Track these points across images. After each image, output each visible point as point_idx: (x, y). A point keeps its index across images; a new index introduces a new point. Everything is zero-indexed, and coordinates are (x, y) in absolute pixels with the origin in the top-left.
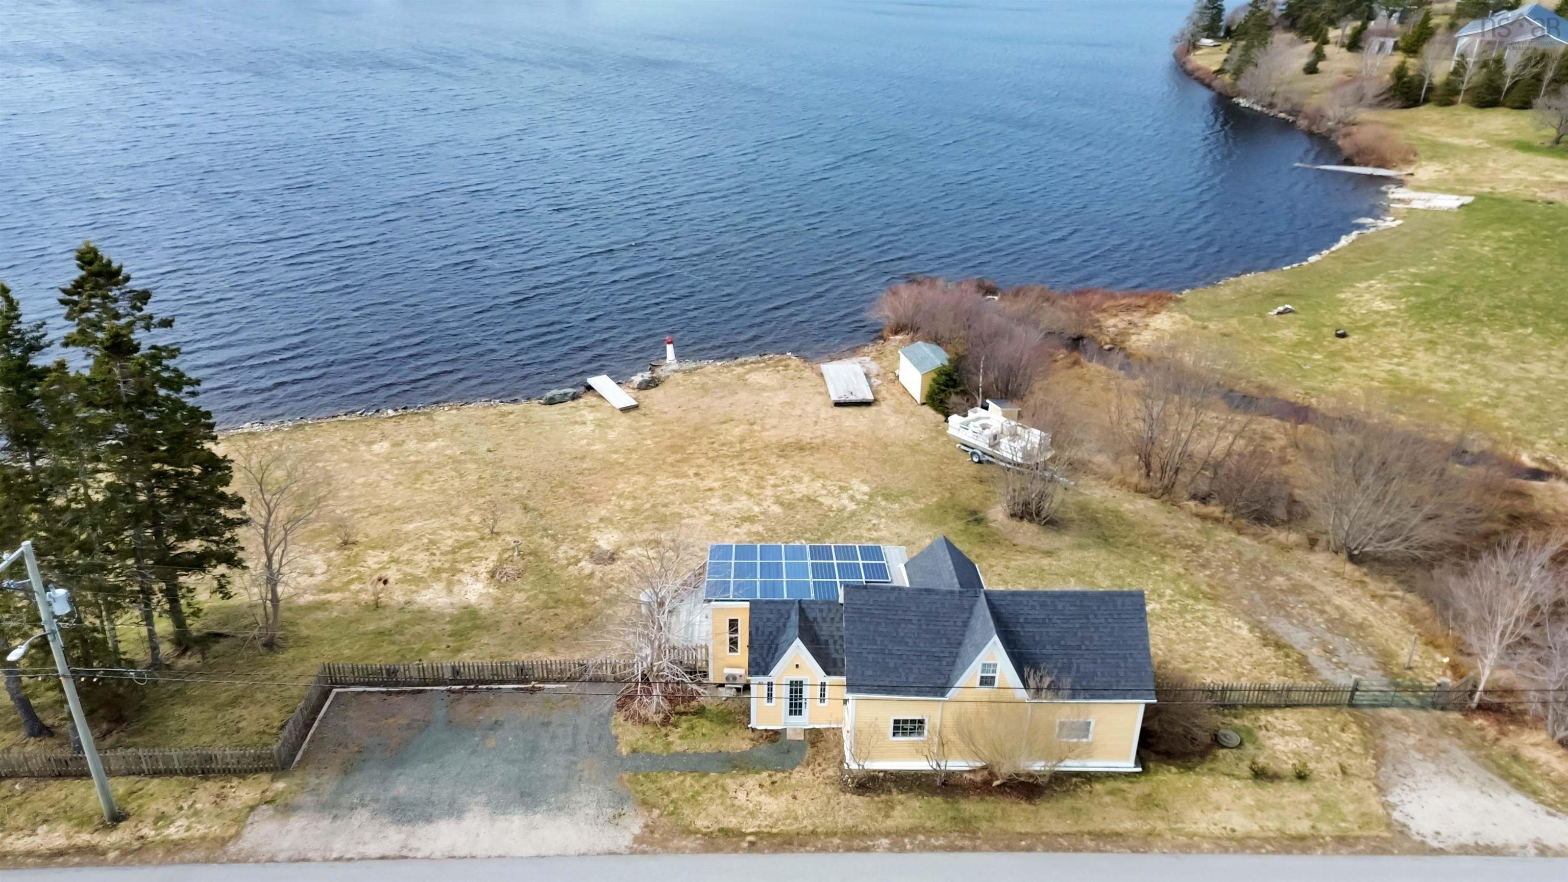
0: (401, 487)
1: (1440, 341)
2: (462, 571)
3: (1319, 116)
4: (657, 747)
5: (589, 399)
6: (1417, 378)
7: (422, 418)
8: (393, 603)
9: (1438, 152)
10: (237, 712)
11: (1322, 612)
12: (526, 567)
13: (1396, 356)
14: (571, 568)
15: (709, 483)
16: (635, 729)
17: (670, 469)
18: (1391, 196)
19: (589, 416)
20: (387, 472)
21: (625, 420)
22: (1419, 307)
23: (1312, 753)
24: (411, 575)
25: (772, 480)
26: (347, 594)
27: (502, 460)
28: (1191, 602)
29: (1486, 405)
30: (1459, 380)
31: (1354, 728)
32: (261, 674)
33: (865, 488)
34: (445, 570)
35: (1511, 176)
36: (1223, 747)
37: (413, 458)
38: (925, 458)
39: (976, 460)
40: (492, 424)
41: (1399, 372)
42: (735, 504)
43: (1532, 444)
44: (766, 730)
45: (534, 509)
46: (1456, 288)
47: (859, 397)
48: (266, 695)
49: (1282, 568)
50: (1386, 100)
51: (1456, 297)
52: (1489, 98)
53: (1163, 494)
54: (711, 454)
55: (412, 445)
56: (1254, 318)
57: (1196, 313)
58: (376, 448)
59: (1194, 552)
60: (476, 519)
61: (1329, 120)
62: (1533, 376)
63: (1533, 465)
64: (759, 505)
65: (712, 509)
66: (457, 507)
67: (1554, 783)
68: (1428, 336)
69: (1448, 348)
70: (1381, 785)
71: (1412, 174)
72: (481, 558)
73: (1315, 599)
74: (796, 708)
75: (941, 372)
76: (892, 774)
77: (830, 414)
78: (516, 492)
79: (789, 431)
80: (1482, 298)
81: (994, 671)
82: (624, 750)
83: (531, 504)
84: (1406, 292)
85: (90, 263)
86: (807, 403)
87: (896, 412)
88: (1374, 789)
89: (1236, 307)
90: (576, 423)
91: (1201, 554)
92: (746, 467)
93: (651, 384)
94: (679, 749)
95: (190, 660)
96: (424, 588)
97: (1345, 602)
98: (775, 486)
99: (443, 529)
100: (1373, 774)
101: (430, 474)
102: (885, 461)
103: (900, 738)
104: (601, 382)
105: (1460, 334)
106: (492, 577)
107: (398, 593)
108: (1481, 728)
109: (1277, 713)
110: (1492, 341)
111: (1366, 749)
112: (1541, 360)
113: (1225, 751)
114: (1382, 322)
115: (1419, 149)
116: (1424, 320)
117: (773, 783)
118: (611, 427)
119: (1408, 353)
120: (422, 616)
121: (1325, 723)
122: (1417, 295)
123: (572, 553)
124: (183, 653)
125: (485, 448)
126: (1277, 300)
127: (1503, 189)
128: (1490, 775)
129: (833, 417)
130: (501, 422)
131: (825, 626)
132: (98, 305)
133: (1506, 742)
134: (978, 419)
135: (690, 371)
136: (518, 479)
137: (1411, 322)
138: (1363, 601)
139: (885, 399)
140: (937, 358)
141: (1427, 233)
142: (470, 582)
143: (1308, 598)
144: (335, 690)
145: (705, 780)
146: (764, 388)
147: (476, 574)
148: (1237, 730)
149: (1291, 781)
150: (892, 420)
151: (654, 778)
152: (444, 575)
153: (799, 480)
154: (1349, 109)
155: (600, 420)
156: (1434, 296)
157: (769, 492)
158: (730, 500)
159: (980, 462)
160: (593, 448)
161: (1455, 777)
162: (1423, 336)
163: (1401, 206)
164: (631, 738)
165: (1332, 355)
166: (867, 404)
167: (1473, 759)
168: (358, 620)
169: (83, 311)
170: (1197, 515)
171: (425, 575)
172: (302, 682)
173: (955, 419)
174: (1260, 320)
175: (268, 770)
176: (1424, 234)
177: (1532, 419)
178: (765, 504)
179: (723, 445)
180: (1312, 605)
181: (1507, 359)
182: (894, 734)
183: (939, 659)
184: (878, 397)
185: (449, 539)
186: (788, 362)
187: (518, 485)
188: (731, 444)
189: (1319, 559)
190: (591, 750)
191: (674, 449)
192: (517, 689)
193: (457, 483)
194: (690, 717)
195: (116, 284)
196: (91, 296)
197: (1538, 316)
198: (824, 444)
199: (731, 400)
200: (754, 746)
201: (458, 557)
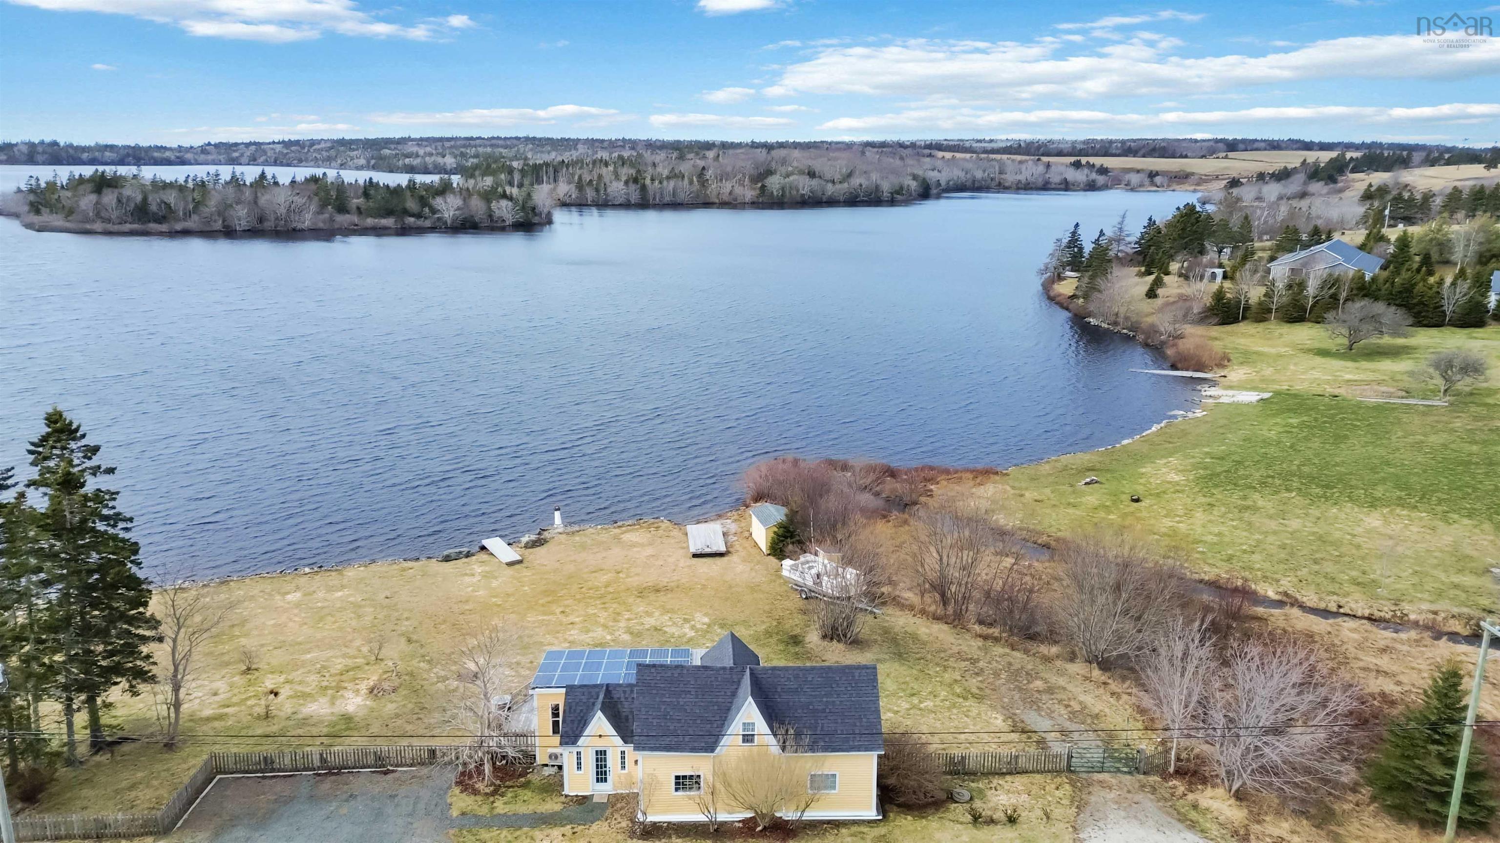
0: (305, 627)
1: (1216, 504)
2: (346, 688)
3: (1153, 330)
4: (484, 810)
5: (483, 556)
6: (1191, 532)
7: (333, 574)
8: (282, 714)
9: (1248, 358)
10: (133, 794)
11: (1067, 706)
12: (401, 684)
13: (1178, 516)
14: (439, 684)
15: (571, 618)
16: (467, 798)
17: (542, 609)
18: (1204, 394)
19: (478, 569)
20: (296, 615)
21: (510, 571)
22: (1205, 478)
23: (1027, 805)
24: (301, 692)
25: (627, 615)
26: (243, 708)
27: (396, 605)
28: (961, 700)
29: (1245, 552)
30: (1227, 533)
31: (1067, 787)
32: (158, 767)
33: (706, 620)
34: (331, 688)
35: (1308, 376)
36: (957, 802)
37: (319, 604)
38: (762, 596)
39: (804, 597)
40: (393, 577)
41: (1177, 528)
42: (591, 634)
43: (1278, 581)
44: (577, 796)
45: (417, 642)
46: (1239, 463)
47: (714, 549)
48: (159, 781)
49: (1042, 675)
50: (1206, 317)
51: (1237, 469)
52: (1296, 315)
53: (954, 620)
54: (578, 596)
55: (321, 594)
56: (1066, 488)
57: (1017, 484)
58: (289, 597)
59: (971, 663)
60: (365, 649)
61: (1162, 334)
62: (1290, 529)
63: (1277, 597)
64: (612, 634)
65: (571, 638)
66: (351, 641)
67: (1220, 824)
68: (1208, 500)
69: (1223, 509)
70: (1077, 826)
71: (1225, 377)
72: (363, 679)
73: (1064, 697)
74: (601, 776)
75: (780, 526)
76: (674, 824)
77: (688, 564)
78: (404, 628)
79: (651, 577)
80: (1258, 470)
81: (753, 730)
82: (455, 813)
83: (414, 637)
84: (1195, 467)
85: (56, 422)
86: (669, 556)
87: (744, 561)
88: (1071, 829)
89: (1051, 479)
90: (466, 574)
91: (977, 665)
92: (607, 605)
93: (538, 543)
94: (502, 812)
95: (103, 758)
96: (311, 702)
97: (1088, 699)
98: (629, 619)
99: (336, 657)
100: (1073, 819)
101: (332, 616)
102: (727, 599)
103: (680, 793)
104: (495, 544)
105: (1235, 498)
106: (371, 692)
107: (287, 706)
108: (1175, 787)
109: (1008, 778)
110: (1260, 503)
111: (1072, 802)
112: (1298, 517)
113: (956, 805)
114: (1172, 490)
115: (1232, 357)
116: (1207, 487)
117: (574, 833)
118: (496, 578)
119: (1189, 513)
120: (305, 721)
121: (1044, 784)
122: (1206, 468)
123: (443, 673)
124: (96, 753)
125: (384, 596)
126: (1087, 474)
127: (1299, 387)
128: (1169, 819)
129: (689, 566)
130: (402, 575)
131: (626, 704)
132: (58, 456)
133: (1191, 797)
134: (808, 562)
135: (573, 533)
136: (407, 619)
137: (1197, 489)
138: (1104, 697)
139: (737, 551)
140: (777, 513)
141: (1226, 422)
142: (351, 696)
143: (1059, 696)
144: (218, 777)
145: (518, 833)
146: (633, 545)
147: (358, 690)
148: (970, 790)
149: (1004, 824)
150: (740, 568)
151: (475, 832)
152: (330, 692)
153: (649, 614)
154: (1177, 326)
155: (487, 572)
156: (1219, 469)
157: (622, 624)
158: (588, 631)
159: (806, 598)
160: (477, 593)
161: (1140, 820)
162: (1204, 500)
163: (1211, 401)
164: (463, 805)
165: (1125, 516)
166: (721, 555)
167: (1160, 808)
168: (249, 727)
169: (46, 458)
170: (980, 636)
171: (313, 692)
172: (193, 772)
173: (787, 563)
174: (1070, 489)
175: (151, 833)
176: (1222, 422)
177: (1280, 562)
178: (617, 634)
179: (590, 589)
180: (1060, 701)
181: (1271, 517)
182: (677, 790)
183: (711, 722)
184: (731, 550)
185: (339, 664)
186: (660, 524)
187: (406, 623)
188: (597, 589)
189: (1078, 668)
190: (428, 814)
191: (546, 593)
192: (374, 772)
193: (354, 623)
194: (516, 789)
195: (74, 439)
196: (53, 447)
197: (1302, 484)
198: (678, 587)
199: (604, 555)
200: (565, 807)
201: (344, 678)
